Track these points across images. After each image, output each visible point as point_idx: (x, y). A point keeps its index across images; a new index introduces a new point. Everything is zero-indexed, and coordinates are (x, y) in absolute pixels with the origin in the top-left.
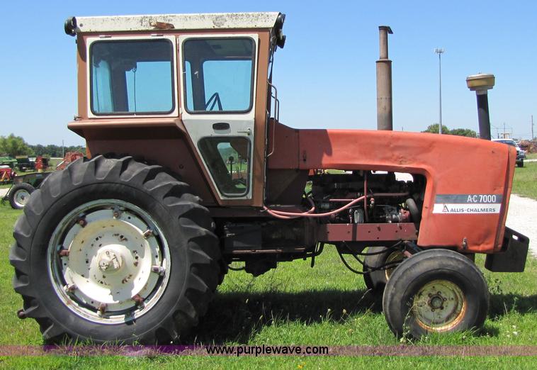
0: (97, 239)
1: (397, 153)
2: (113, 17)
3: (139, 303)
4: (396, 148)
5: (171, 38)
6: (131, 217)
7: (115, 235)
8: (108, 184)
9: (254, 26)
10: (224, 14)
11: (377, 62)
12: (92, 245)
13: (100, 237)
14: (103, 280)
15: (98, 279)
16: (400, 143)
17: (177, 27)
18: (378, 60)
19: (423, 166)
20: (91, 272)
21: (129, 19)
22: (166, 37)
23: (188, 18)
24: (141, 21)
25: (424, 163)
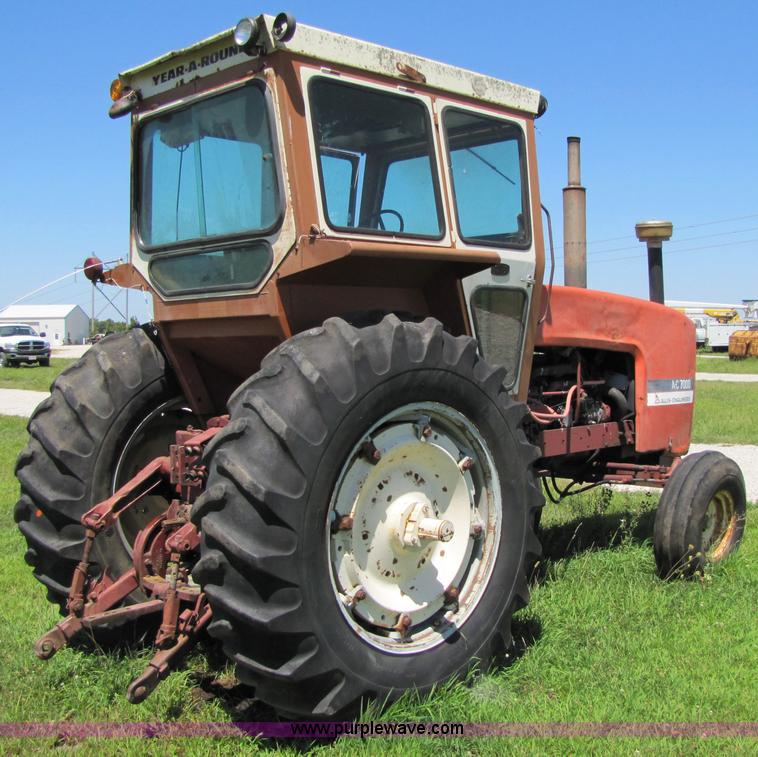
0: (381, 487)
1: (611, 323)
2: (337, 35)
3: (450, 599)
4: (610, 316)
5: (425, 99)
6: (439, 436)
7: (408, 474)
8: (427, 372)
9: (516, 106)
10: (484, 76)
11: (565, 190)
12: (374, 500)
13: (386, 482)
14: (392, 568)
15: (383, 568)
16: (613, 309)
17: (431, 82)
18: (566, 186)
19: (634, 342)
20: (372, 558)
21: (361, 47)
22: (417, 95)
23: (441, 69)
24: (379, 56)
25: (633, 337)
